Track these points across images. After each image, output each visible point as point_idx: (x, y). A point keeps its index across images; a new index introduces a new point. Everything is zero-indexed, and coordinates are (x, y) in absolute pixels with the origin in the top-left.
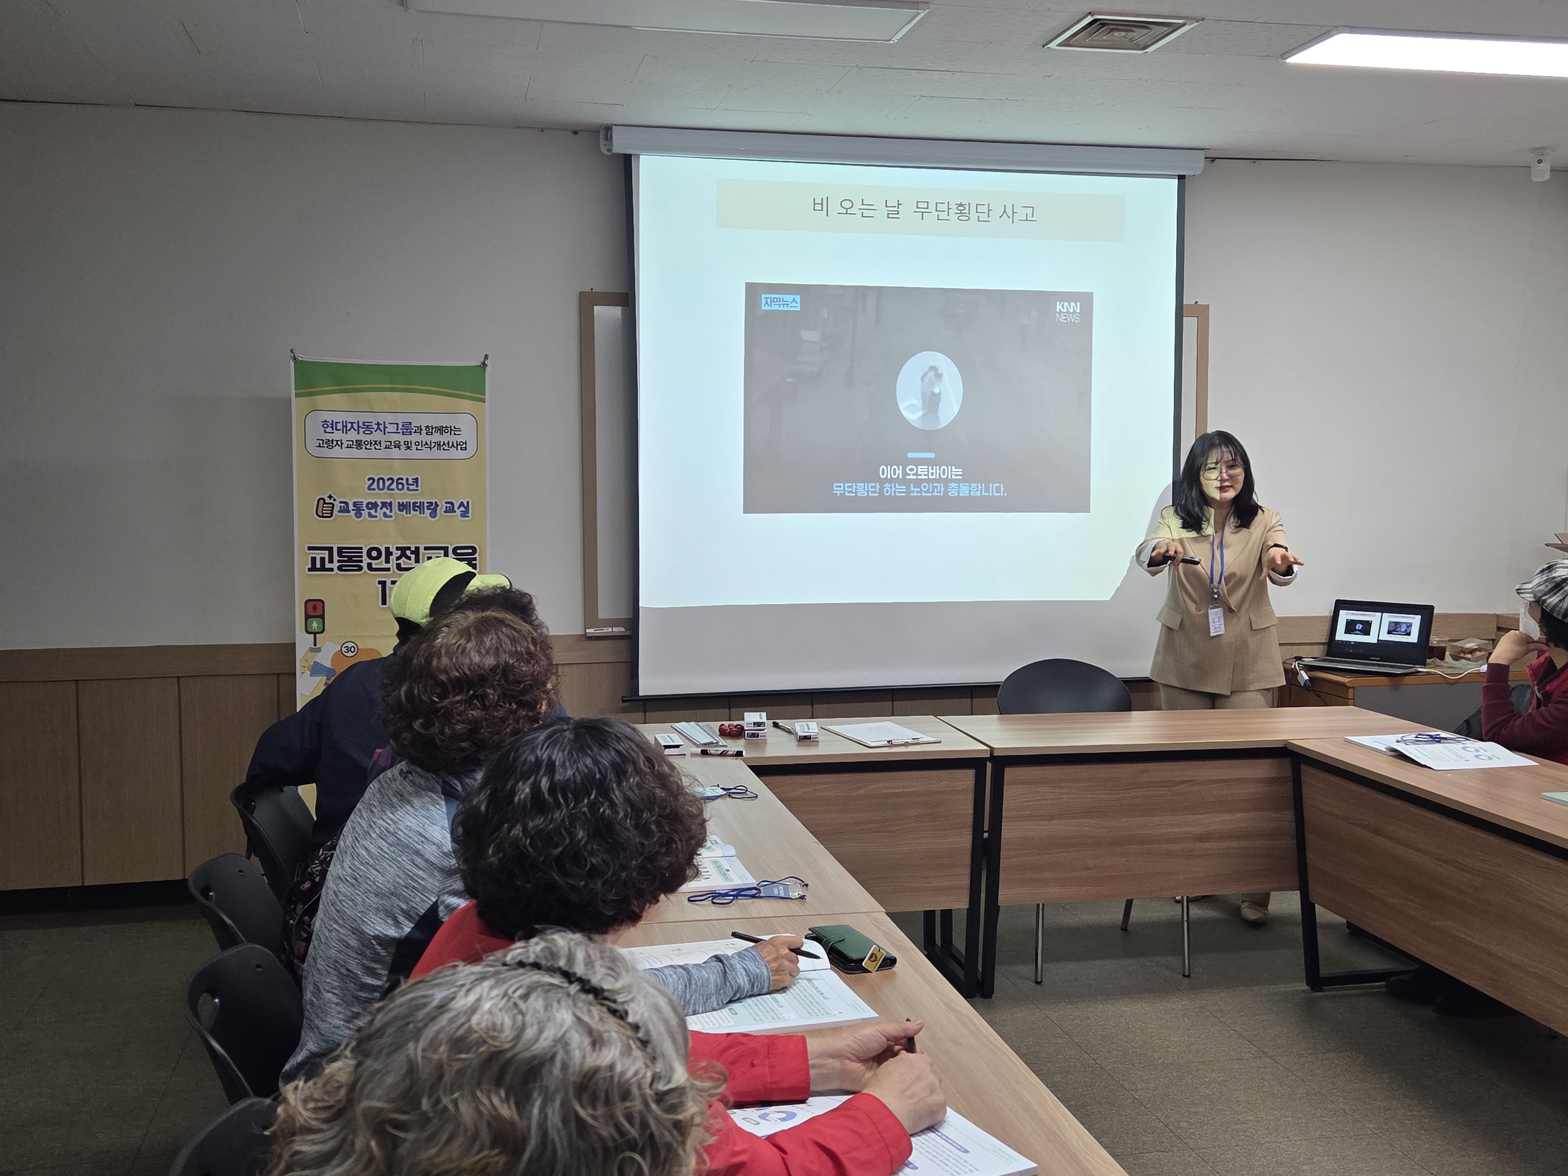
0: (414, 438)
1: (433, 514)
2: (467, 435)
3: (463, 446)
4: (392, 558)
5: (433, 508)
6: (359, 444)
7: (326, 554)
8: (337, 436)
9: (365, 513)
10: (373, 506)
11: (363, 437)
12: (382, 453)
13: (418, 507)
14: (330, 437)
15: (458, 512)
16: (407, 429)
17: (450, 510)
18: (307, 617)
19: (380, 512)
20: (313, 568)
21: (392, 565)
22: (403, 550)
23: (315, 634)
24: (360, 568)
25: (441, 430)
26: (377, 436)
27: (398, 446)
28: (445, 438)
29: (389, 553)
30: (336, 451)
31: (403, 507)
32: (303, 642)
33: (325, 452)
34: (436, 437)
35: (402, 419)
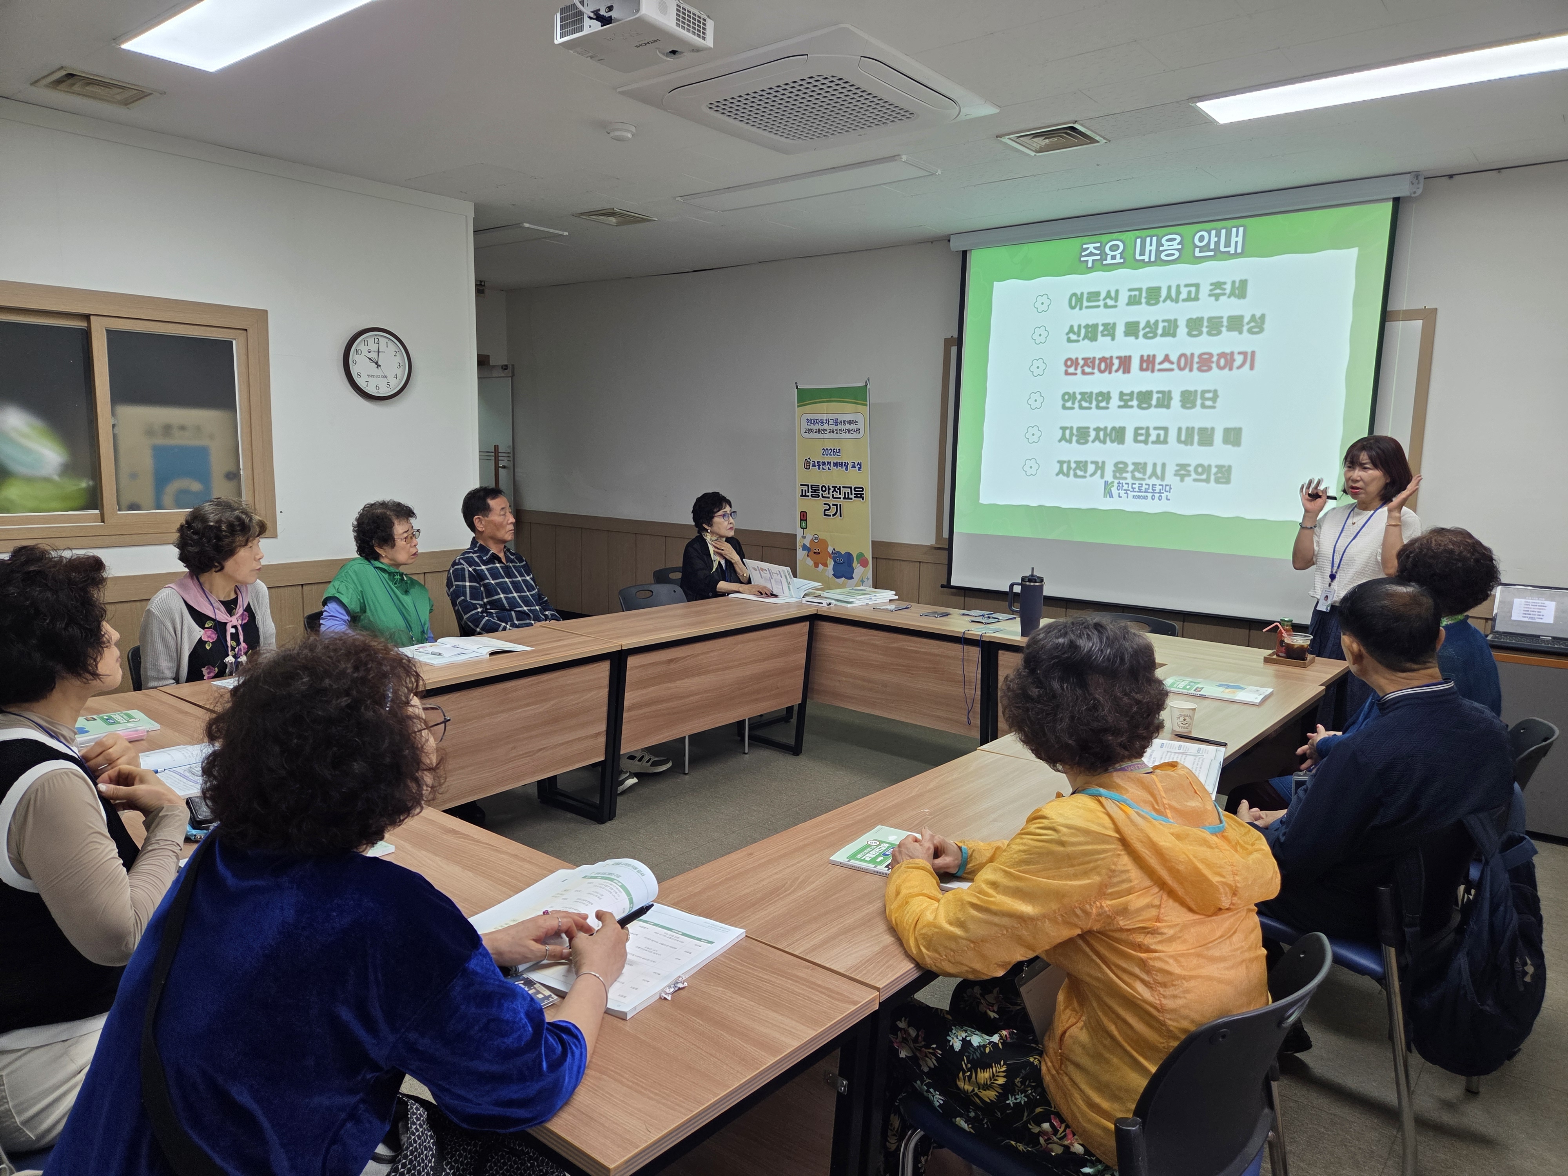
0: (839, 427)
1: (847, 469)
2: (860, 426)
3: (858, 431)
4: (831, 491)
5: (846, 465)
6: (819, 431)
7: (806, 488)
8: (812, 427)
9: (821, 467)
10: (824, 463)
11: (821, 427)
12: (827, 436)
13: (841, 464)
14: (809, 427)
15: (857, 468)
16: (836, 422)
17: (854, 467)
18: (801, 520)
19: (827, 467)
20: (802, 496)
21: (830, 496)
22: (835, 487)
23: (804, 529)
24: (819, 496)
25: (850, 422)
26: (826, 426)
27: (833, 432)
28: (852, 427)
29: (829, 489)
30: (811, 435)
31: (835, 464)
32: (799, 532)
33: (808, 435)
34: (848, 426)
35: (834, 417)
